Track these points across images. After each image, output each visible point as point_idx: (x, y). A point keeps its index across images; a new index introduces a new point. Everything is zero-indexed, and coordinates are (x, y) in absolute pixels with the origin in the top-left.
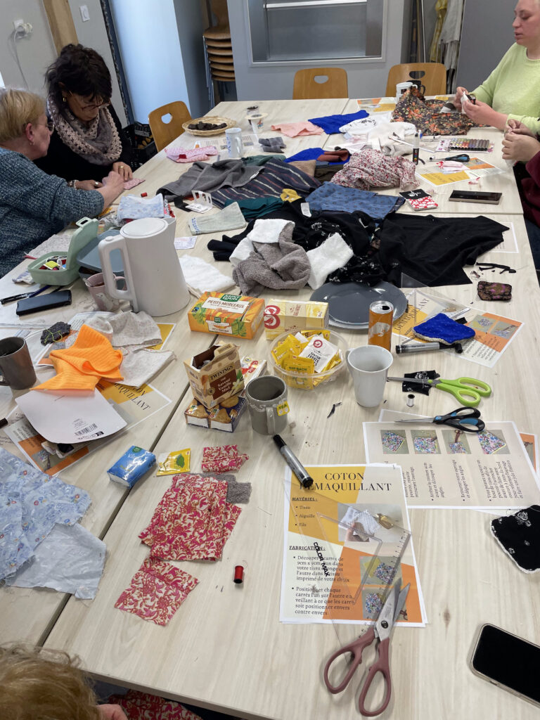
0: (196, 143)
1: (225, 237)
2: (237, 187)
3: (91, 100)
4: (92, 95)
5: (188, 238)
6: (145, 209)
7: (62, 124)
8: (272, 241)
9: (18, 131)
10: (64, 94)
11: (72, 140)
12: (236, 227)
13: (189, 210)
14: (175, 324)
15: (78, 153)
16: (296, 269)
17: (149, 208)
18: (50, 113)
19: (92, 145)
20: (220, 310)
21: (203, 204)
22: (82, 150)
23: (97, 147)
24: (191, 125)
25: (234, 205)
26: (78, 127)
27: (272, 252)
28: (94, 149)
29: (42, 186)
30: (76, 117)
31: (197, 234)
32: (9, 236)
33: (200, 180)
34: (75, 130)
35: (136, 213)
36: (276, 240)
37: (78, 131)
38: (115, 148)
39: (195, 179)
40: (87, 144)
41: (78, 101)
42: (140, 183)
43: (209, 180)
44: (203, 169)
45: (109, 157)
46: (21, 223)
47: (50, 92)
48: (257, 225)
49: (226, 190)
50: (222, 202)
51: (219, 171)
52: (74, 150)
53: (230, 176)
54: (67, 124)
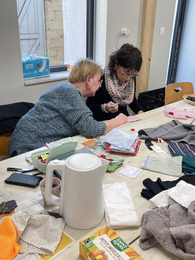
0: (186, 108)
1: (159, 179)
2: (192, 145)
3: (128, 71)
4: (129, 69)
5: (136, 169)
6: (122, 140)
7: (109, 79)
8: (184, 205)
9: (82, 78)
10: (116, 66)
11: (111, 88)
12: (173, 174)
13: (151, 149)
14: (74, 241)
15: (111, 95)
16: (190, 242)
17: (125, 140)
18: (106, 73)
19: (120, 94)
20: (103, 253)
21: (162, 149)
22: (114, 94)
23: (121, 95)
24: (189, 97)
25: (180, 158)
26: (116, 83)
27: (179, 214)
28: (120, 96)
29: (77, 110)
30: (117, 78)
31: (144, 169)
32: (51, 128)
33: (170, 132)
34: (114, 84)
35: (115, 141)
36: (186, 206)
37: (115, 85)
38: (129, 99)
39: (167, 130)
40: (117, 92)
41: (121, 70)
42: (137, 121)
43: (175, 133)
44: (176, 125)
45: (125, 102)
46: (61, 123)
47: (109, 64)
48: (179, 185)
49: (182, 144)
50: (174, 152)
51: (186, 130)
52: (109, 93)
53: (189, 136)
54: (112, 80)
